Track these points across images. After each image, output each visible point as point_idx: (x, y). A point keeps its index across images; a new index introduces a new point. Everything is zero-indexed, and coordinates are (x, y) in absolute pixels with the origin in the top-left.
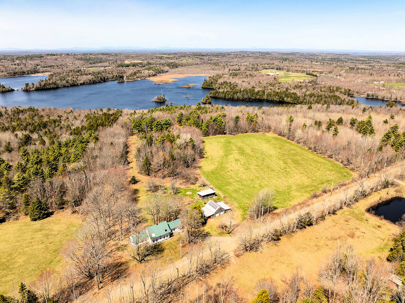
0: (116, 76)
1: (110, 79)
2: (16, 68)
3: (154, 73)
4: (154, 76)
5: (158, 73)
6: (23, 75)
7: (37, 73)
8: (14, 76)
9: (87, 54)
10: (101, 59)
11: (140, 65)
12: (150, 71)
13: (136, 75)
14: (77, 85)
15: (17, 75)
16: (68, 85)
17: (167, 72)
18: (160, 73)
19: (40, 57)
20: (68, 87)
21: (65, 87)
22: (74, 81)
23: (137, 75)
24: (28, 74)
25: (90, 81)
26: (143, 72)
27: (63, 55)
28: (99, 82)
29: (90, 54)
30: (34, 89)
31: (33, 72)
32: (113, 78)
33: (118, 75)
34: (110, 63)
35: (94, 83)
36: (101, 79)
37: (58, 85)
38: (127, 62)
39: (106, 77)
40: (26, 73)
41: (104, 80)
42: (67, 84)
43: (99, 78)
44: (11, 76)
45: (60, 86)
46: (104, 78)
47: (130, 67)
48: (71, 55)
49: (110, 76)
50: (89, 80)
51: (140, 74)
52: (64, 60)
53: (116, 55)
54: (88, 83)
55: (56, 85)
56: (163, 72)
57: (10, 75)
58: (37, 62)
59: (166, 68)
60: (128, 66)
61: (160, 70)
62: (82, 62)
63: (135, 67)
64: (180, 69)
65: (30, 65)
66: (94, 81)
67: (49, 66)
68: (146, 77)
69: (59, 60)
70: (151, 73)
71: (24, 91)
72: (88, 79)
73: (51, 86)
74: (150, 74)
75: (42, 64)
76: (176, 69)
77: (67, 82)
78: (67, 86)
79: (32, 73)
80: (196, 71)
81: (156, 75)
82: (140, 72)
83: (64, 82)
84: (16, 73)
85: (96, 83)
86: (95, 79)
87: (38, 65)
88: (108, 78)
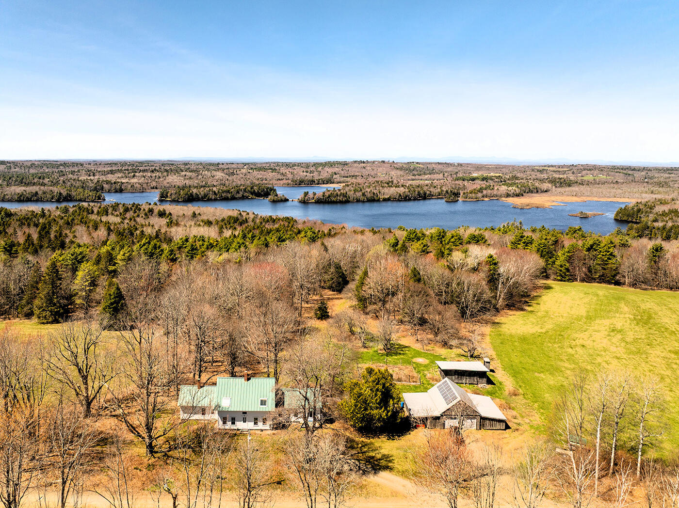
0: (447, 192)
1: (435, 196)
2: (306, 176)
3: (518, 191)
4: (518, 195)
5: (528, 193)
6: (311, 184)
7: (330, 183)
8: (299, 185)
9: (413, 162)
10: (433, 170)
11: (496, 180)
12: (510, 188)
13: (482, 192)
14: (378, 201)
15: (303, 183)
16: (364, 199)
17: (546, 191)
18: (532, 192)
19: (345, 164)
20: (363, 202)
21: (358, 201)
22: (374, 194)
23: (485, 192)
24: (318, 184)
25: (400, 195)
26: (496, 188)
27: (376, 163)
28: (415, 199)
29: (417, 163)
30: (313, 201)
31: (325, 182)
32: (439, 195)
33: (449, 190)
34: (445, 176)
35: (406, 199)
36: (419, 194)
37: (349, 197)
38: (475, 175)
39: (428, 192)
40: (316, 182)
41: (424, 197)
42: (362, 198)
43: (416, 192)
44: (296, 184)
45: (351, 199)
46: (425, 194)
47: (476, 181)
48: (388, 163)
49: (435, 191)
50: (398, 195)
51: (489, 191)
52: (375, 170)
53: (460, 165)
54: (396, 198)
55: (346, 197)
56: (537, 191)
57: (294, 184)
58: (336, 170)
59: (546, 186)
60: (473, 179)
61: (531, 188)
62: (402, 173)
63: (487, 181)
64: (575, 188)
65: (325, 173)
66: (407, 196)
67: (350, 176)
68: (501, 196)
69: (368, 168)
70: (512, 191)
71: (300, 202)
72: (397, 193)
73: (339, 198)
74: (509, 193)
75: (342, 172)
76: (568, 189)
77: (364, 194)
78: (361, 201)
79: (324, 184)
80: (610, 192)
81: (522, 195)
82: (492, 187)
83: (359, 194)
84: (303, 181)
85: (410, 200)
86: (409, 193)
87: (336, 174)
88: (432, 193)
